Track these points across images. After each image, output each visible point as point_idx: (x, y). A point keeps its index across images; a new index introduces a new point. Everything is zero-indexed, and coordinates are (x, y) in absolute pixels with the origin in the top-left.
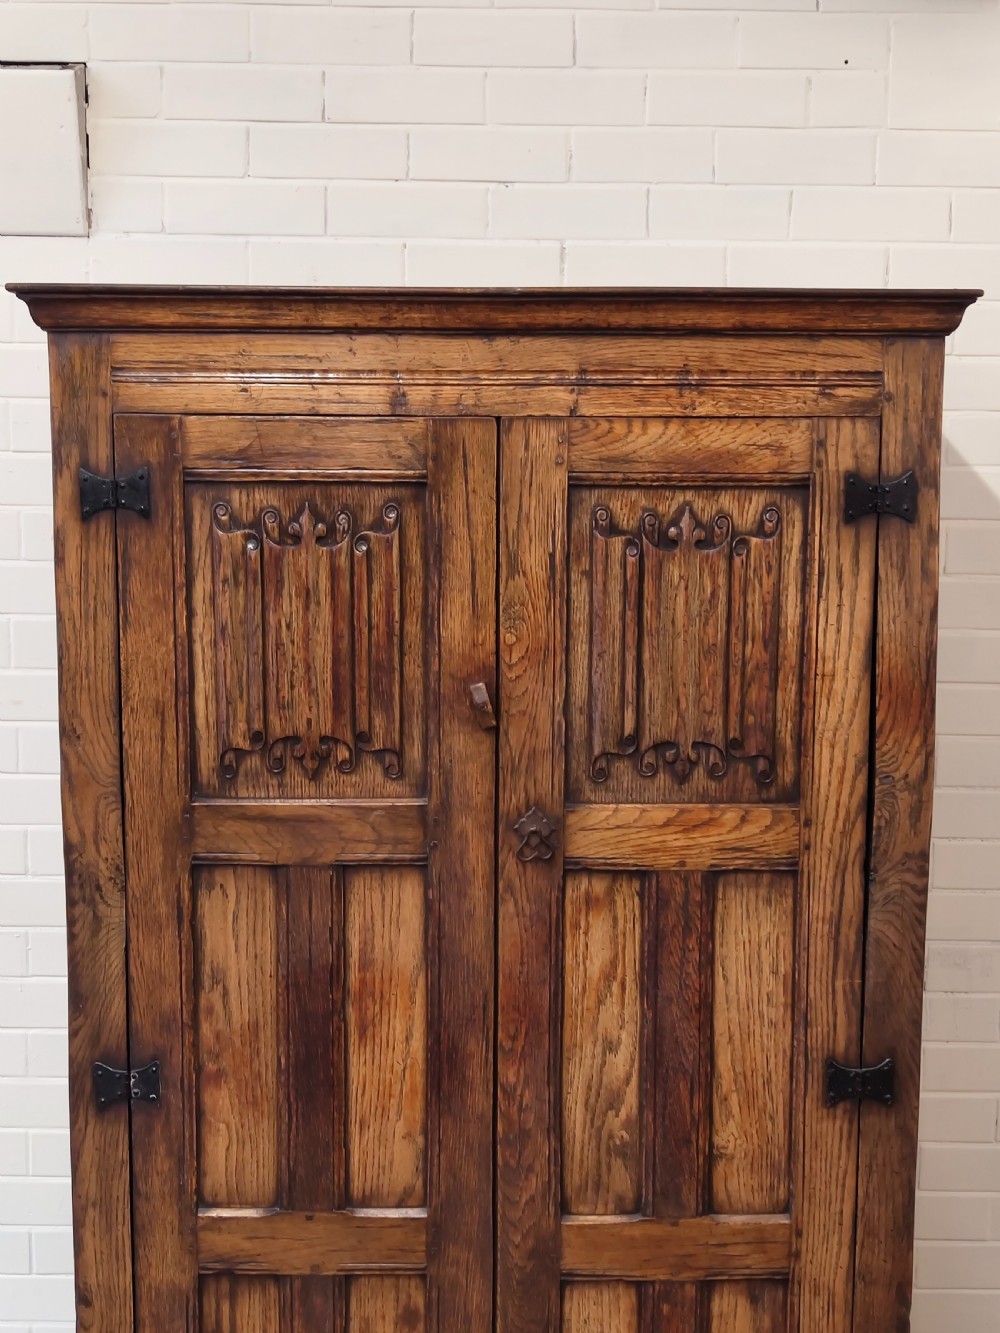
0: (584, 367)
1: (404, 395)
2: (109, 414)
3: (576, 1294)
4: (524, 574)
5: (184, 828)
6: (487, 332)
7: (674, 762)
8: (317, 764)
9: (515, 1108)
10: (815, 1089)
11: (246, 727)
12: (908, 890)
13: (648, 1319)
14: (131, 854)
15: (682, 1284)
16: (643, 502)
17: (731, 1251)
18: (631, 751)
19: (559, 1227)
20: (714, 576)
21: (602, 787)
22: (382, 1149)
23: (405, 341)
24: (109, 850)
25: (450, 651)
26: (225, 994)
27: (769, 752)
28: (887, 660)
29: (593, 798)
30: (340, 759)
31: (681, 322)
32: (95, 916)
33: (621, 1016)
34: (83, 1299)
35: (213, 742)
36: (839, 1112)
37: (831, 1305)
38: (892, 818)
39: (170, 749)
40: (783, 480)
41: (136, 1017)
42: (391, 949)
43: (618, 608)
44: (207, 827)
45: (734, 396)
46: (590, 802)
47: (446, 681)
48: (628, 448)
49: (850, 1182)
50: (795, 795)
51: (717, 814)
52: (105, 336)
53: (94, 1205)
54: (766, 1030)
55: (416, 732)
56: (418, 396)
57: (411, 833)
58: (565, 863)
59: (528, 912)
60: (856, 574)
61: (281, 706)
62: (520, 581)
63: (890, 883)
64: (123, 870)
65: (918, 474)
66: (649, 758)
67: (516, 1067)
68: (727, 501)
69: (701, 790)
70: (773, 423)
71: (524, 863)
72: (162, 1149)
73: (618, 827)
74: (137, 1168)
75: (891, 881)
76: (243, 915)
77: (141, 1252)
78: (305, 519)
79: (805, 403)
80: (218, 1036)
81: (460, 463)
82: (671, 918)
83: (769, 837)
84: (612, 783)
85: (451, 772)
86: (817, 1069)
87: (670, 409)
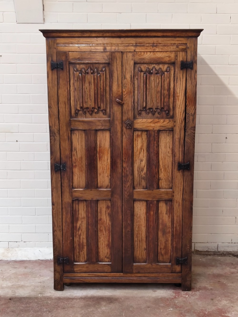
0: (136, 43)
1: (106, 48)
2: (56, 52)
3: (136, 203)
4: (127, 79)
5: (69, 123)
6: (120, 37)
7: (152, 111)
8: (91, 112)
9: (126, 171)
10: (176, 168)
11: (79, 106)
12: (192, 133)
13: (148, 207)
14: (60, 128)
15: (154, 201)
16: (147, 66)
17: (162, 195)
18: (145, 110)
19: (133, 191)
20: (159, 79)
21: (140, 116)
22: (103, 178)
23: (106, 38)
24: (57, 127)
25: (114, 92)
26: (77, 152)
27: (168, 109)
28: (188, 93)
29: (138, 118)
30: (95, 111)
31: (153, 35)
32: (55, 139)
33: (143, 155)
34: (53, 204)
35: (74, 109)
36: (180, 171)
37: (179, 205)
38: (189, 121)
39: (67, 110)
40: (170, 62)
41: (62, 156)
42: (104, 144)
43: (143, 85)
44: (73, 123)
45: (162, 48)
46: (138, 119)
47: (113, 98)
48: (144, 57)
49: (182, 184)
50: (173, 117)
51: (160, 120)
52: (55, 38)
53: (55, 188)
54: (168, 158)
55: (108, 107)
56: (108, 48)
57: (108, 124)
58: (134, 129)
59: (127, 137)
60: (183, 78)
61: (85, 102)
62: (126, 80)
63: (189, 132)
64: (59, 131)
65: (193, 61)
66: (148, 111)
67: (126, 164)
68: (161, 66)
69: (157, 116)
70: (169, 52)
71: (127, 129)
72: (66, 178)
73: (143, 123)
74: (62, 182)
75: (189, 131)
76: (79, 138)
77: (63, 196)
78: (89, 70)
79: (174, 49)
80: (75, 159)
81: (115, 59)
82: (152, 138)
83: (168, 124)
84: (142, 115)
85: (114, 113)
86: (177, 164)
87: (151, 50)
